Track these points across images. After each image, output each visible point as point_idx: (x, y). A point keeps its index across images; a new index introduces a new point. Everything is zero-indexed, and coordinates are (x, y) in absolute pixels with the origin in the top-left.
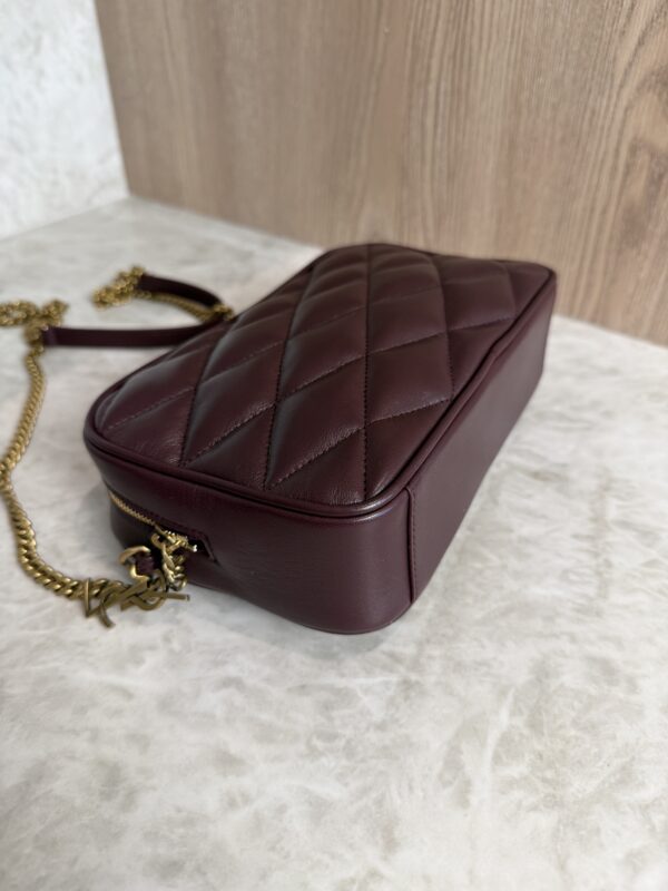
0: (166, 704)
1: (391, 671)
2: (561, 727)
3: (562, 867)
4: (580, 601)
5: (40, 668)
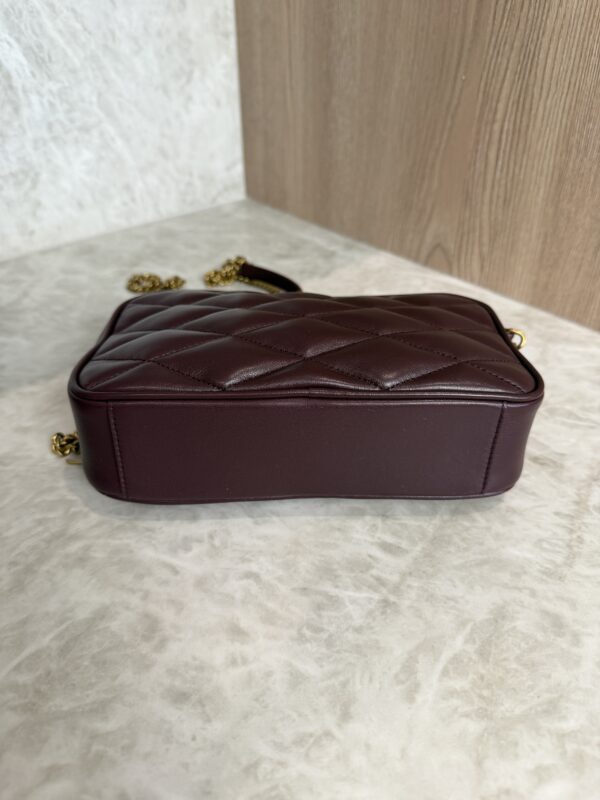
0: (201, 583)
2: (505, 659)
3: (479, 763)
4: (548, 566)
5: (117, 542)
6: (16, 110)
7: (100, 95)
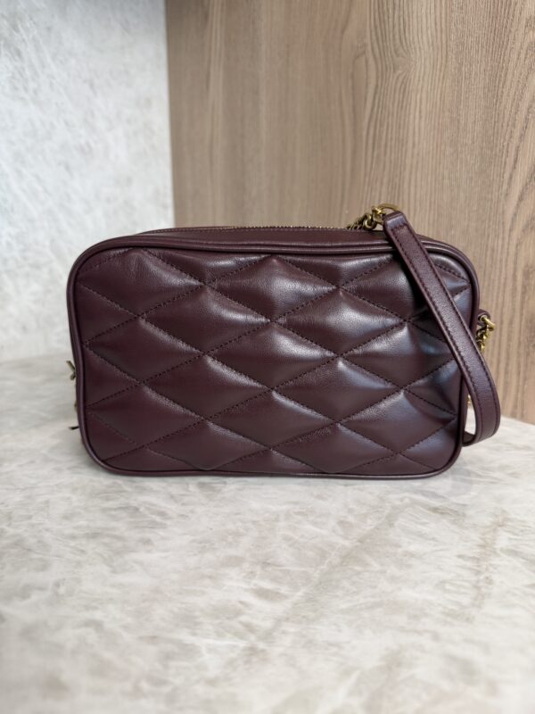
1: (242, 638)
7: (52, 241)
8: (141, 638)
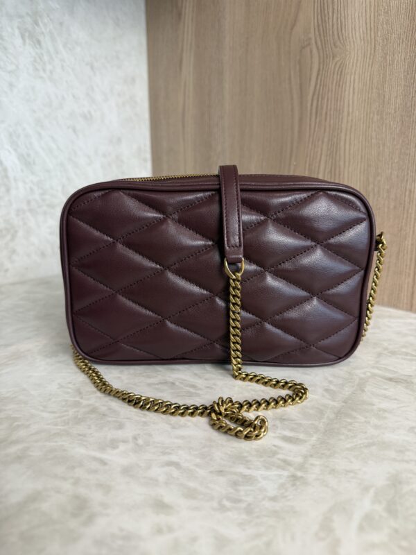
5: (53, 444)
6: (8, 190)
8: (211, 472)
